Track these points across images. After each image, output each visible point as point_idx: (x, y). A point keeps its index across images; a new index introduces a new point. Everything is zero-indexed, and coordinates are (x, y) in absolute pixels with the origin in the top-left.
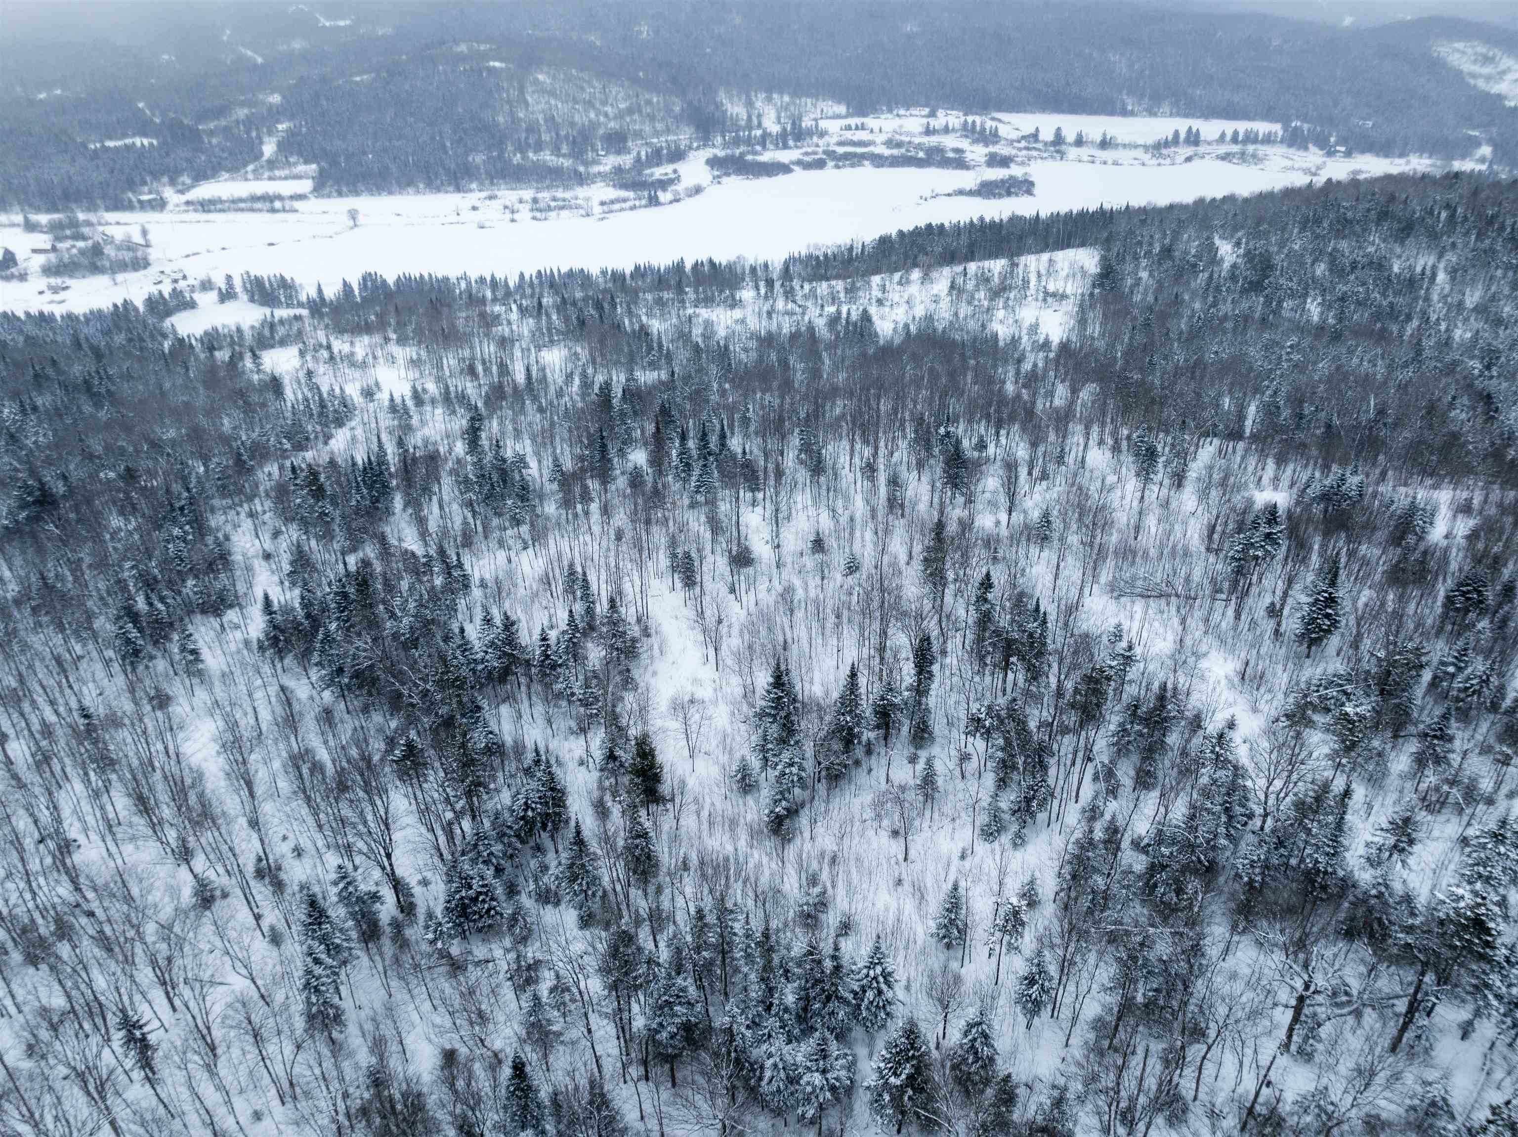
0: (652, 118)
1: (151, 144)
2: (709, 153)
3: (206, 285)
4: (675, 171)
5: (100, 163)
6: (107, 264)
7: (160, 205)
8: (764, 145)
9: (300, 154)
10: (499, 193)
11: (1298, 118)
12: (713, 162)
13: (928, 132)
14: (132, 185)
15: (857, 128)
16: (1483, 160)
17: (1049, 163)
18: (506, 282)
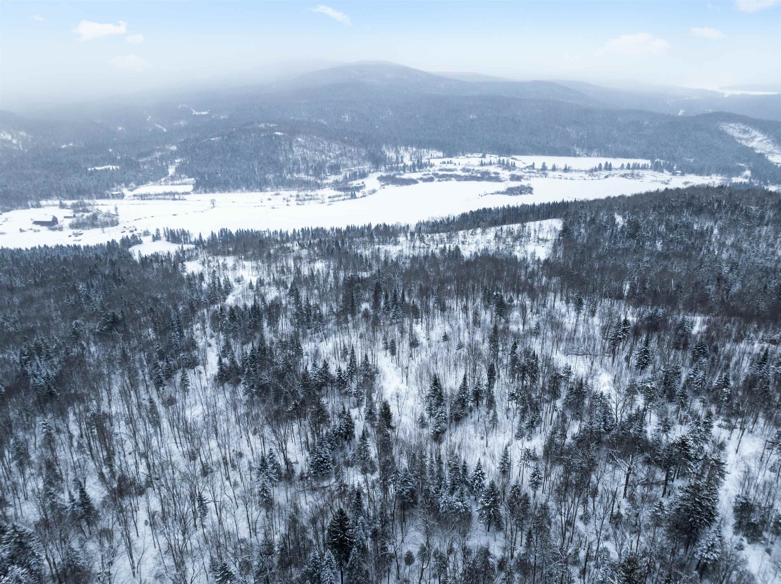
0: (352, 158)
1: (117, 169)
2: (379, 174)
4: (363, 183)
5: (94, 177)
6: (99, 223)
7: (122, 196)
8: (404, 171)
9: (186, 174)
10: (281, 193)
11: (658, 157)
12: (381, 179)
13: (482, 164)
14: (109, 187)
15: (448, 163)
16: (746, 177)
17: (540, 179)
18: (287, 233)
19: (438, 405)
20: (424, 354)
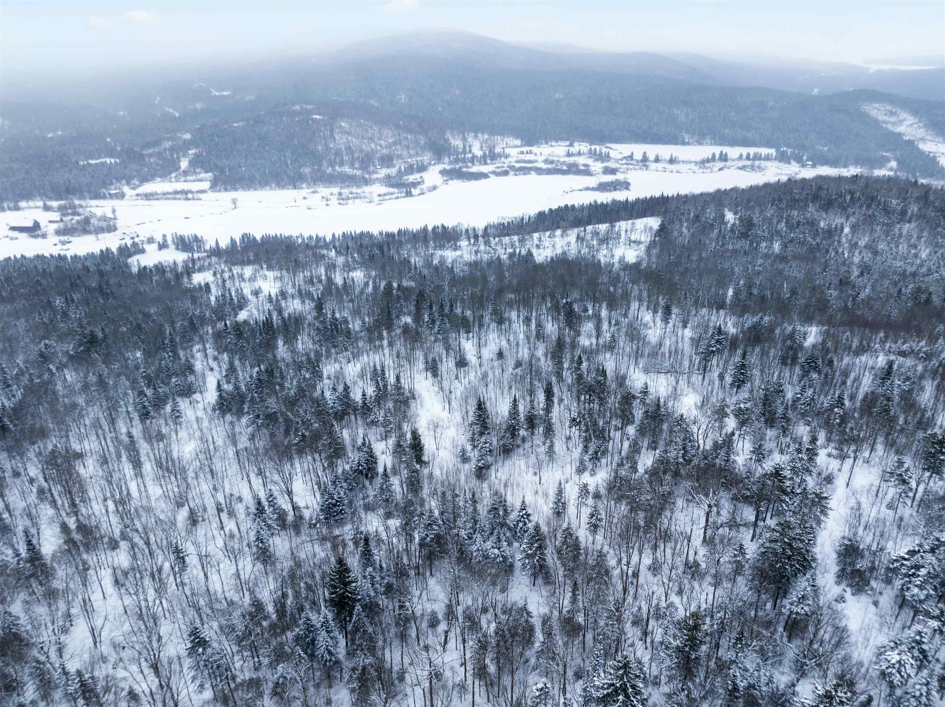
0: (408, 147)
1: (116, 162)
2: (441, 167)
3: (151, 240)
4: (421, 177)
5: (86, 172)
6: (93, 229)
7: (122, 196)
8: (473, 163)
9: (202, 168)
10: (319, 190)
11: (785, 146)
12: (443, 172)
13: (569, 155)
14: (105, 185)
15: (527, 153)
16: (891, 169)
17: (640, 172)
18: (324, 238)
19: (481, 434)
20: (472, 375)
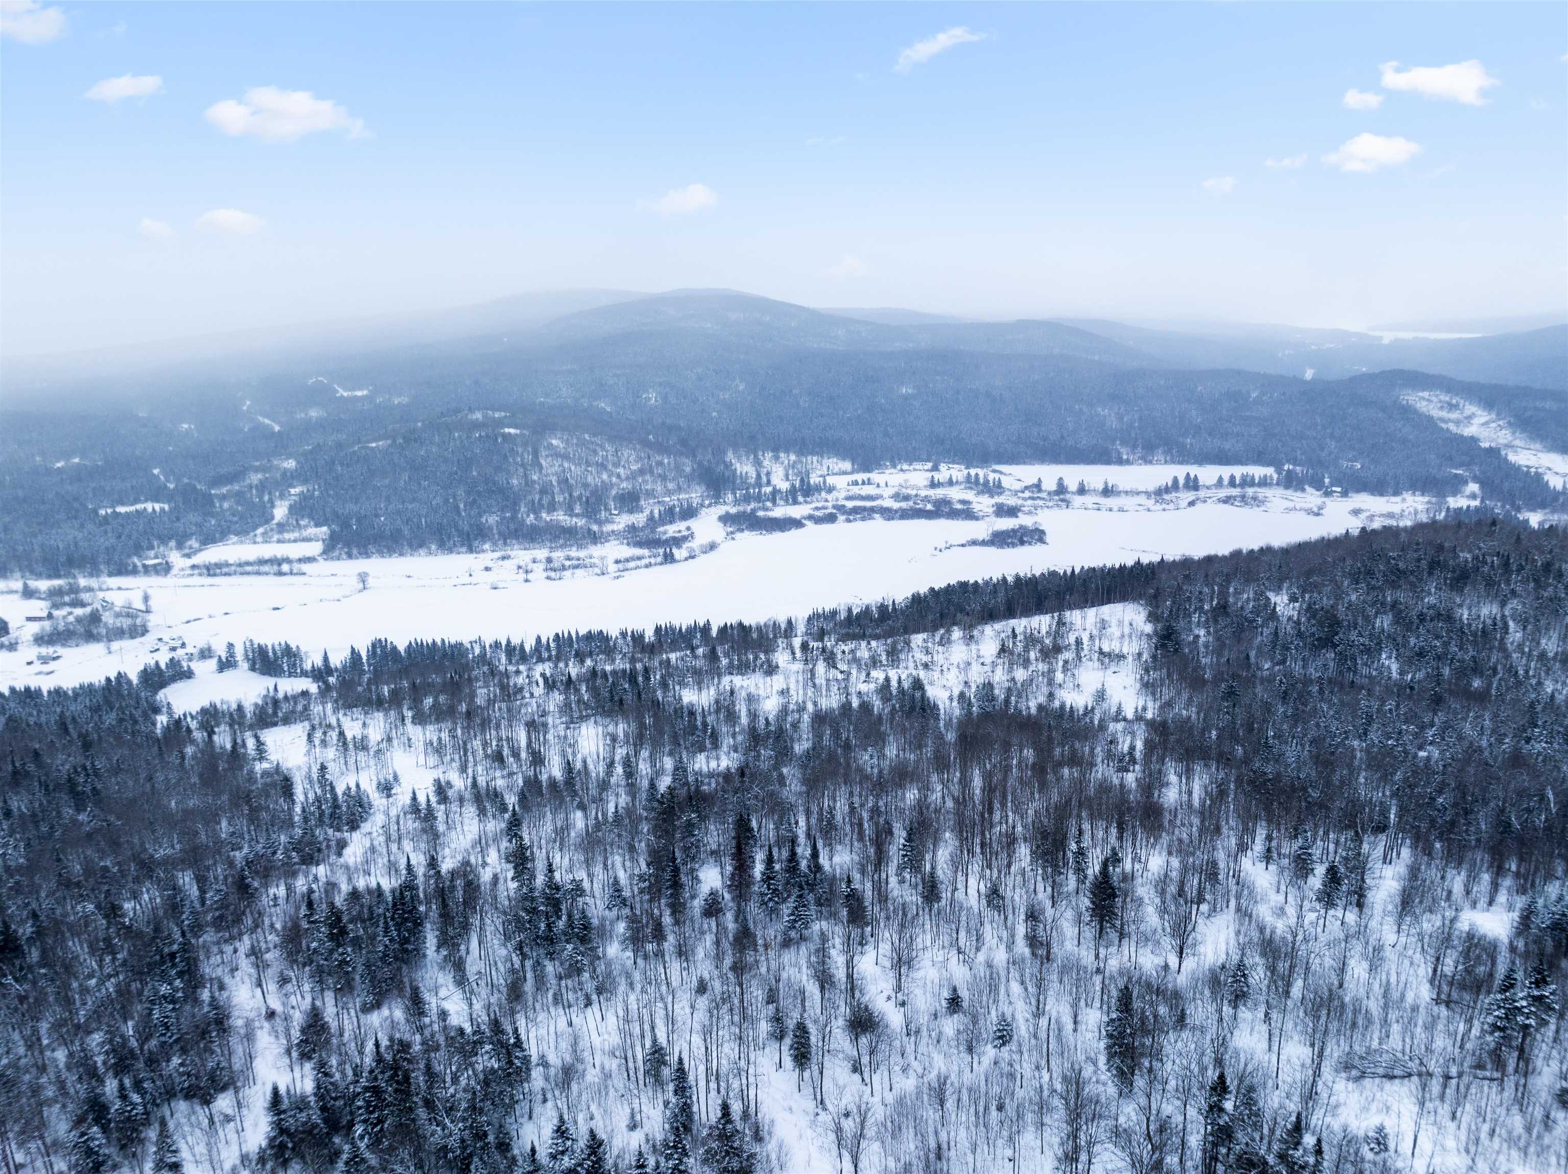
0: (664, 478)
1: (162, 510)
2: (722, 510)
3: (205, 654)
4: (688, 529)
5: (109, 528)
6: (104, 632)
7: (165, 569)
8: (774, 502)
9: (311, 517)
10: (512, 554)
11: (1288, 461)
12: (725, 519)
13: (933, 485)
14: (138, 550)
15: (863, 483)
16: (1473, 496)
17: (1056, 512)
18: (522, 646)
